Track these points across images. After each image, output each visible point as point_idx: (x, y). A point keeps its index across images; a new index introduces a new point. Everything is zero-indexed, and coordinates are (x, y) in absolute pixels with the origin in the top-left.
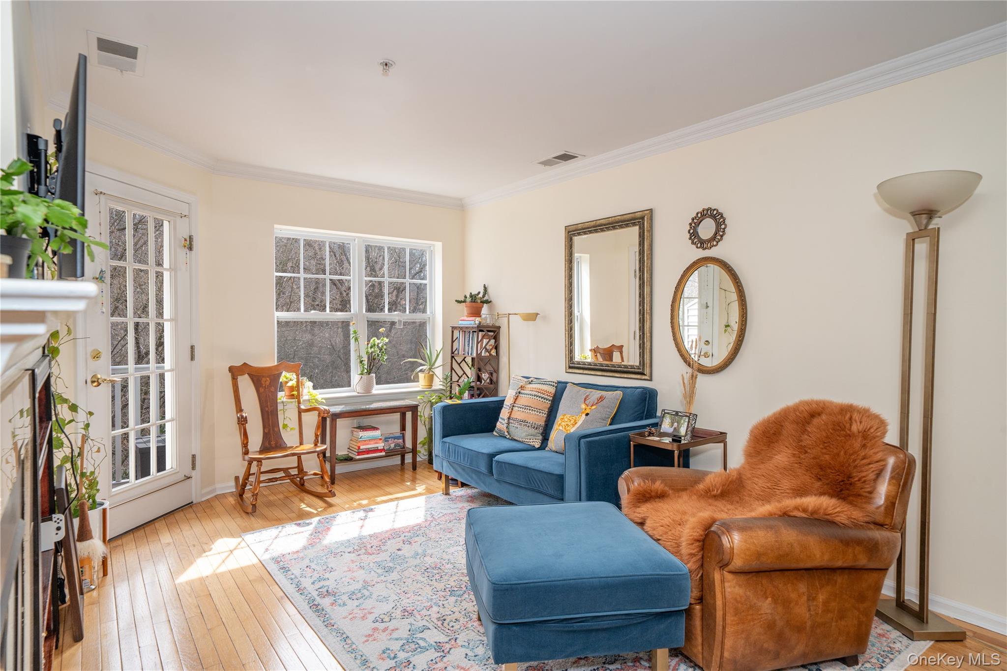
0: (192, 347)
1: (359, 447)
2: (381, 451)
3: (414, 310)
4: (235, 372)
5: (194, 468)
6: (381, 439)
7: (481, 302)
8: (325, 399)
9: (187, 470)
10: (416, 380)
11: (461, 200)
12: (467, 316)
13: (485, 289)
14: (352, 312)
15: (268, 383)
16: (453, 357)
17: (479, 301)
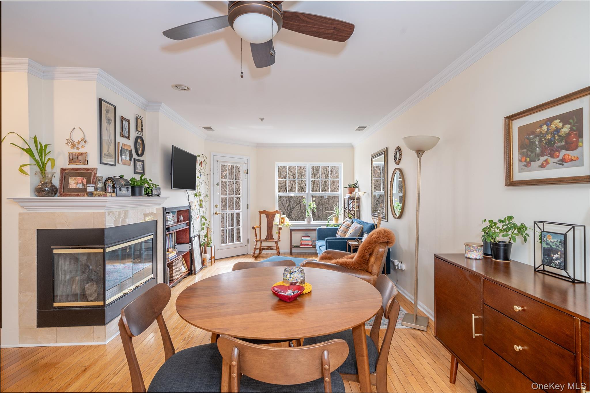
0: (248, 205)
1: (301, 243)
2: (310, 245)
3: (333, 191)
4: (261, 213)
5: (248, 243)
6: (310, 241)
7: (354, 187)
8: (291, 224)
9: (246, 244)
10: (331, 219)
11: (351, 144)
12: (349, 193)
13: (357, 182)
14: (306, 192)
15: (271, 217)
16: (345, 211)
17: (352, 187)
